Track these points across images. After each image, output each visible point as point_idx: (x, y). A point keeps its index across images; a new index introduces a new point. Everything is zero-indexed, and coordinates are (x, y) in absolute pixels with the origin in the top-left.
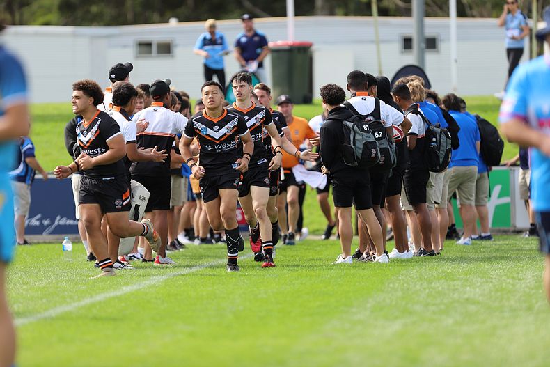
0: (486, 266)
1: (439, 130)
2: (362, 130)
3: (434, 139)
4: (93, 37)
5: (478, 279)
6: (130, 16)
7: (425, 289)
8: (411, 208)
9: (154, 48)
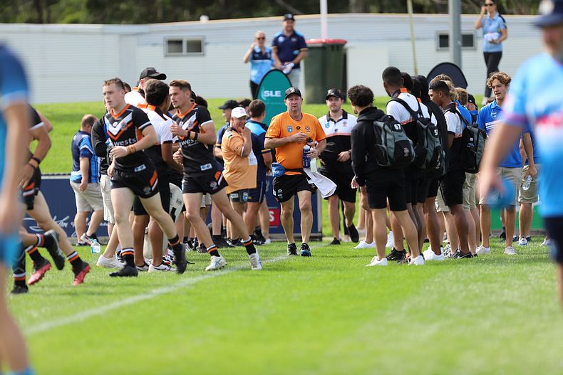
0: (525, 268)
1: (476, 130)
2: (394, 129)
3: (472, 139)
4: (122, 35)
5: (517, 282)
6: (160, 14)
7: (461, 291)
8: (447, 209)
9: (185, 46)
